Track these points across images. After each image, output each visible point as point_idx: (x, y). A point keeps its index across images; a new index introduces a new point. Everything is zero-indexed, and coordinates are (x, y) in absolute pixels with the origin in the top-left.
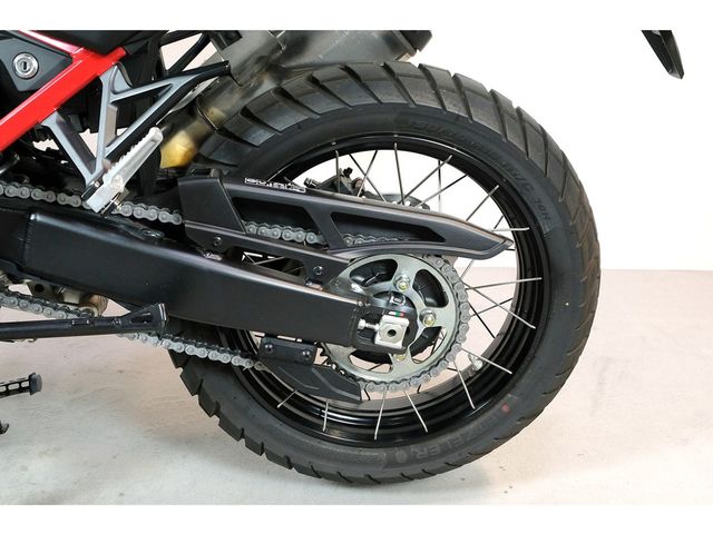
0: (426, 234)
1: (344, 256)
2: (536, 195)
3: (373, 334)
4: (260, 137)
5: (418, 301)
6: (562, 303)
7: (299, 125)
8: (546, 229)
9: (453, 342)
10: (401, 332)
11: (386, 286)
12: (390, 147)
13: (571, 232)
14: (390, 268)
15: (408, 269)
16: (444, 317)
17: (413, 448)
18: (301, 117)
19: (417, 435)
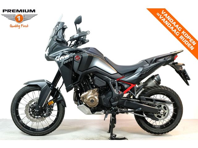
0: (164, 102)
1: (157, 104)
2: (175, 98)
3: (160, 112)
4: (147, 93)
5: (164, 110)
6: (179, 111)
7: (150, 92)
8: (176, 102)
9: (168, 113)
10: (163, 112)
11: (161, 108)
12: (159, 94)
13: (179, 102)
14: (161, 106)
15: (163, 106)
16: (166, 111)
17: (163, 129)
18: (151, 91)
19: (164, 128)
